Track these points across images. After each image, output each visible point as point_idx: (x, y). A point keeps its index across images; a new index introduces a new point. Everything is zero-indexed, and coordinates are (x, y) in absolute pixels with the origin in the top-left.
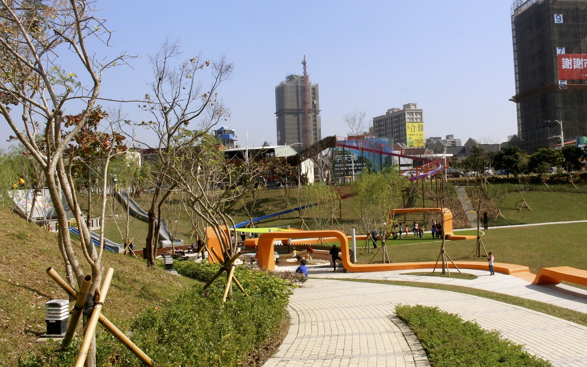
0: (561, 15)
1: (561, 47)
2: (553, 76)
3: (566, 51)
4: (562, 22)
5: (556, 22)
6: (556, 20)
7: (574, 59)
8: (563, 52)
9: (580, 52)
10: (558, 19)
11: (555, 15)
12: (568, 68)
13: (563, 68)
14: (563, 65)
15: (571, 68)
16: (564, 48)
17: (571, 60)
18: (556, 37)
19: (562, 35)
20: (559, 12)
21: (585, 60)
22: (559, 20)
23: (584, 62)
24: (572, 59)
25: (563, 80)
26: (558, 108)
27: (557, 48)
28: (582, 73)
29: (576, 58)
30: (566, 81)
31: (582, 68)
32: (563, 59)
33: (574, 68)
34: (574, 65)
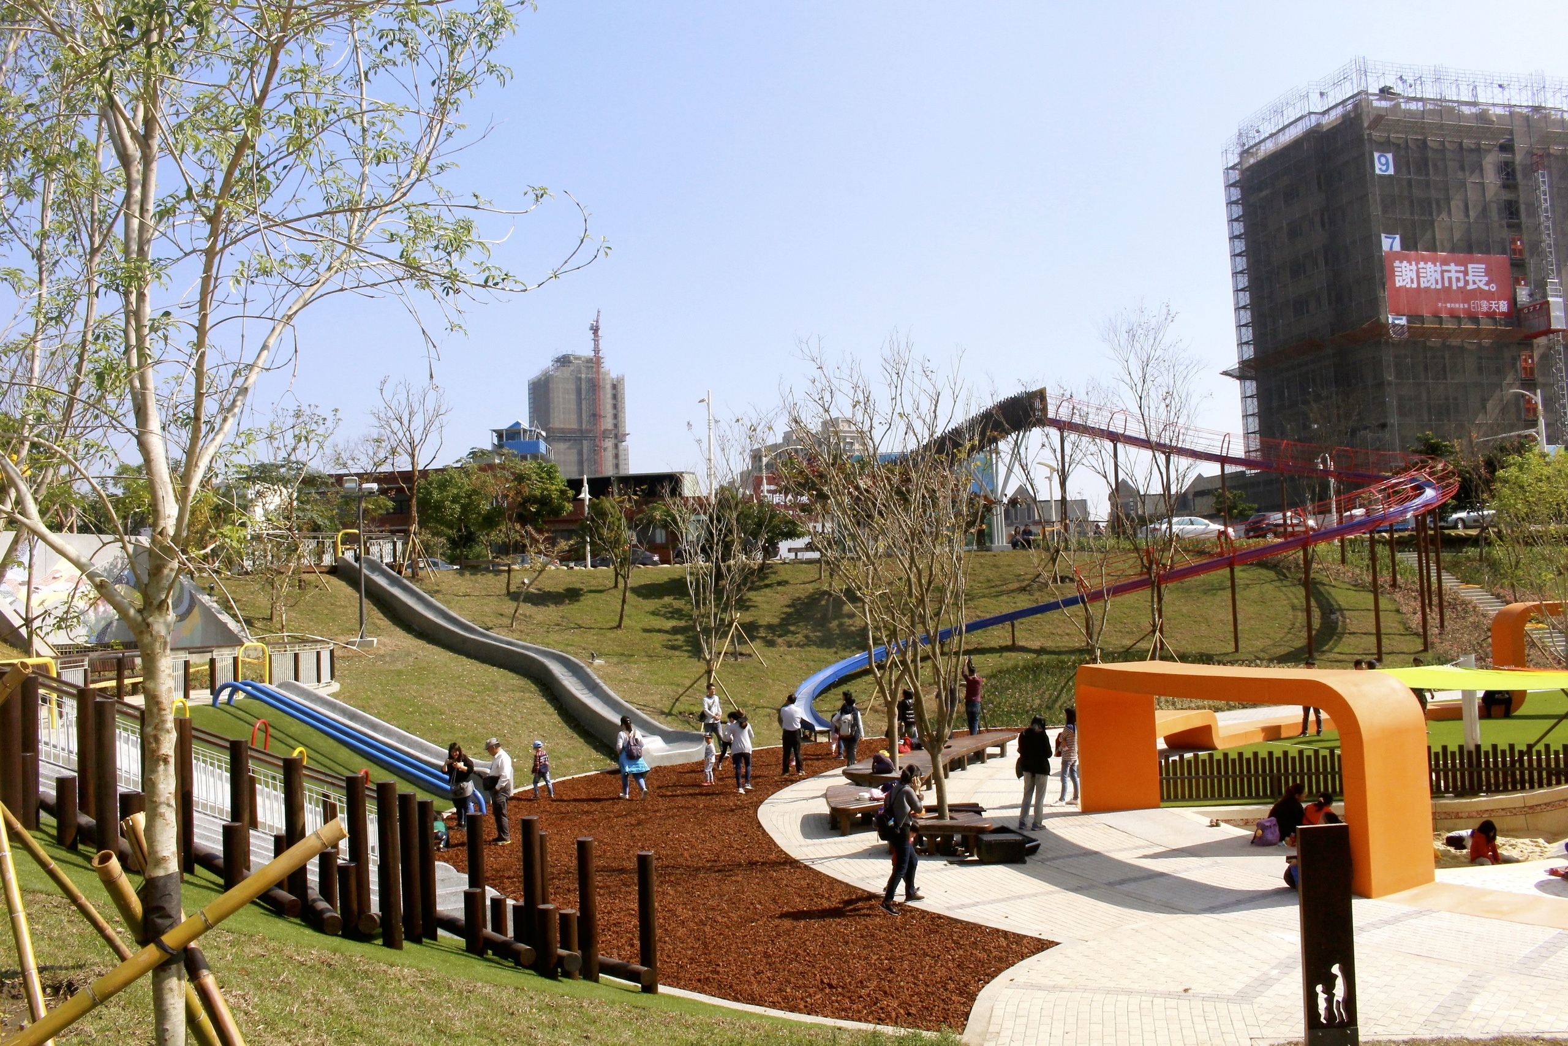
0: (1390, 156)
1: (1390, 232)
2: (1374, 304)
3: (1405, 246)
4: (1391, 171)
5: (1378, 172)
6: (1377, 166)
7: (1422, 265)
8: (1397, 246)
9: (1432, 248)
10: (1383, 165)
11: (1376, 155)
12: (1408, 286)
13: (1398, 285)
14: (1397, 279)
15: (1415, 285)
16: (1398, 236)
17: (1414, 267)
18: (1376, 210)
19: (1388, 204)
20: (1385, 146)
21: (1445, 268)
22: (1384, 168)
23: (1443, 272)
24: (1417, 264)
25: (1399, 314)
26: (1390, 383)
27: (1383, 236)
28: (1439, 300)
29: (1426, 263)
30: (1404, 318)
31: (1439, 286)
32: (1397, 263)
33: (1422, 285)
34: (1422, 280)
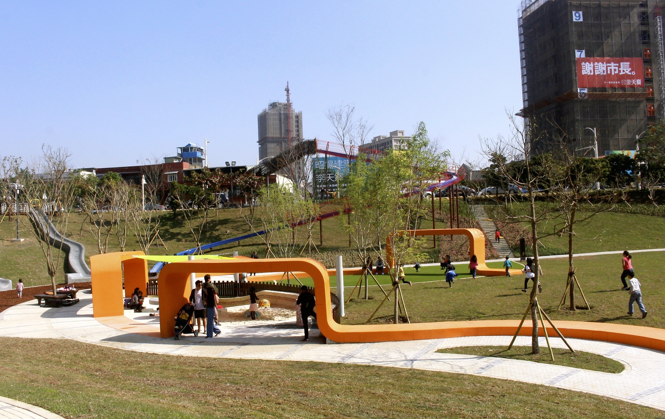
0: (581, 13)
1: (580, 49)
2: (571, 83)
3: (587, 54)
4: (581, 20)
5: (574, 20)
6: (574, 17)
7: (596, 63)
8: (583, 55)
9: (602, 55)
10: (577, 17)
11: (574, 12)
12: (589, 74)
13: (583, 74)
14: (583, 71)
15: (592, 74)
16: (584, 51)
17: (592, 65)
18: (574, 38)
19: (581, 36)
20: (578, 8)
21: (608, 65)
22: (578, 18)
23: (607, 67)
24: (593, 64)
25: (583, 87)
26: (577, 120)
27: (576, 51)
28: (605, 80)
29: (598, 63)
30: (586, 89)
31: (605, 74)
32: (583, 63)
33: (596, 74)
34: (596, 71)
